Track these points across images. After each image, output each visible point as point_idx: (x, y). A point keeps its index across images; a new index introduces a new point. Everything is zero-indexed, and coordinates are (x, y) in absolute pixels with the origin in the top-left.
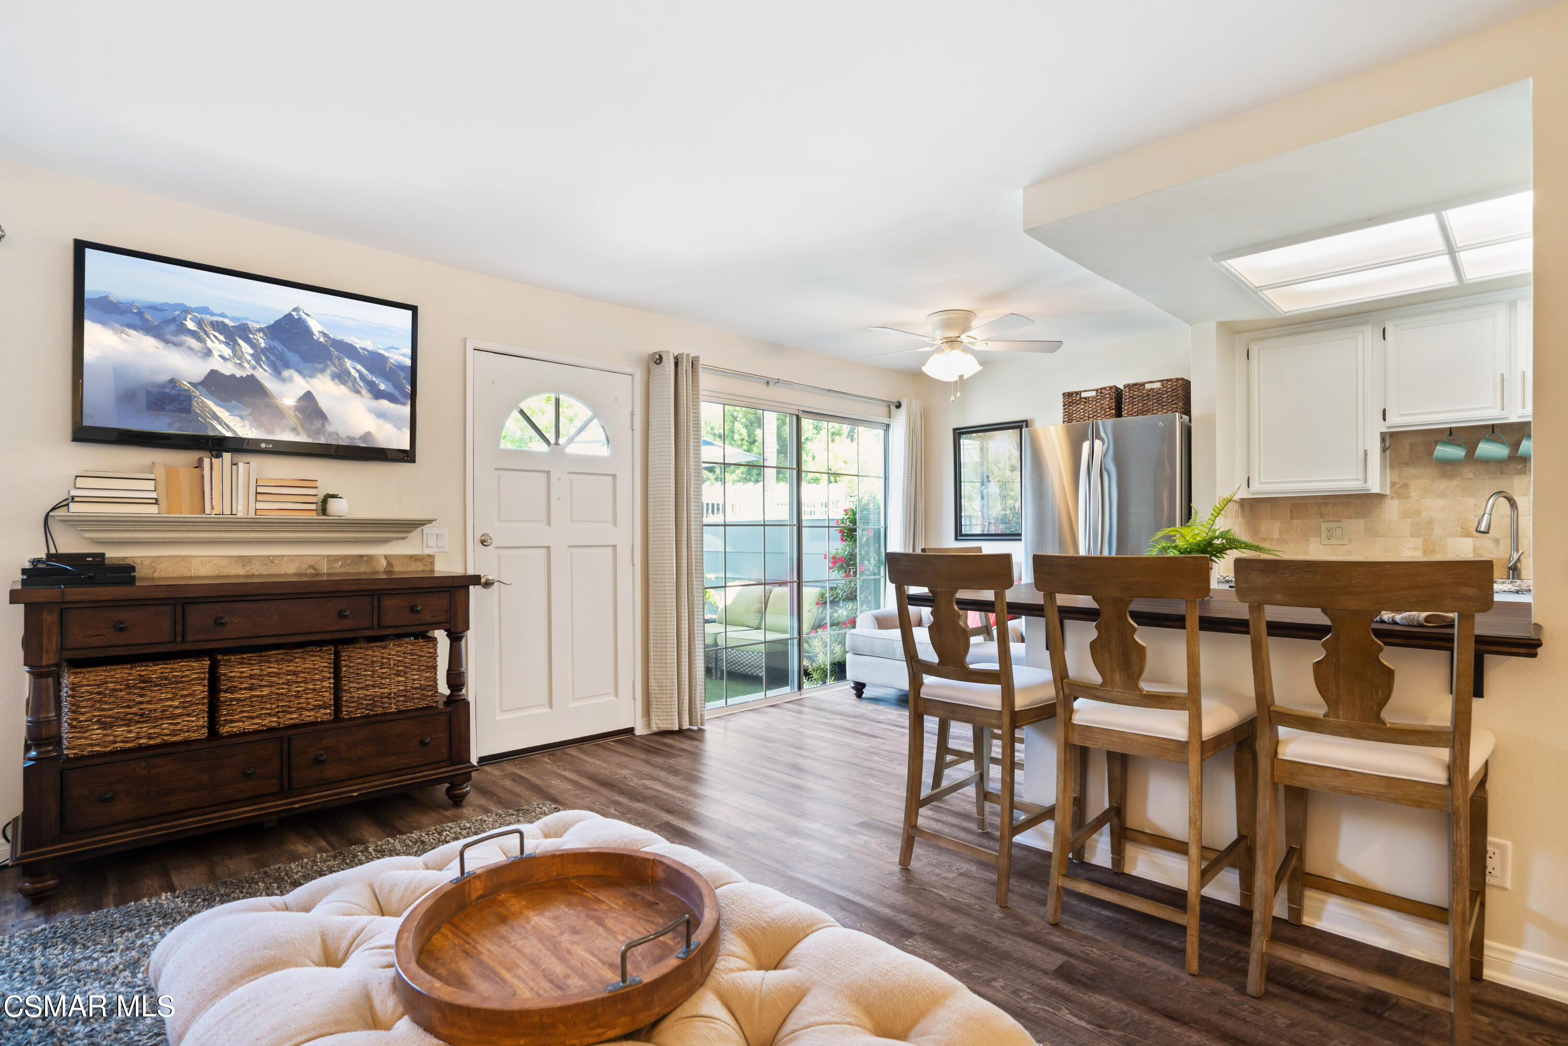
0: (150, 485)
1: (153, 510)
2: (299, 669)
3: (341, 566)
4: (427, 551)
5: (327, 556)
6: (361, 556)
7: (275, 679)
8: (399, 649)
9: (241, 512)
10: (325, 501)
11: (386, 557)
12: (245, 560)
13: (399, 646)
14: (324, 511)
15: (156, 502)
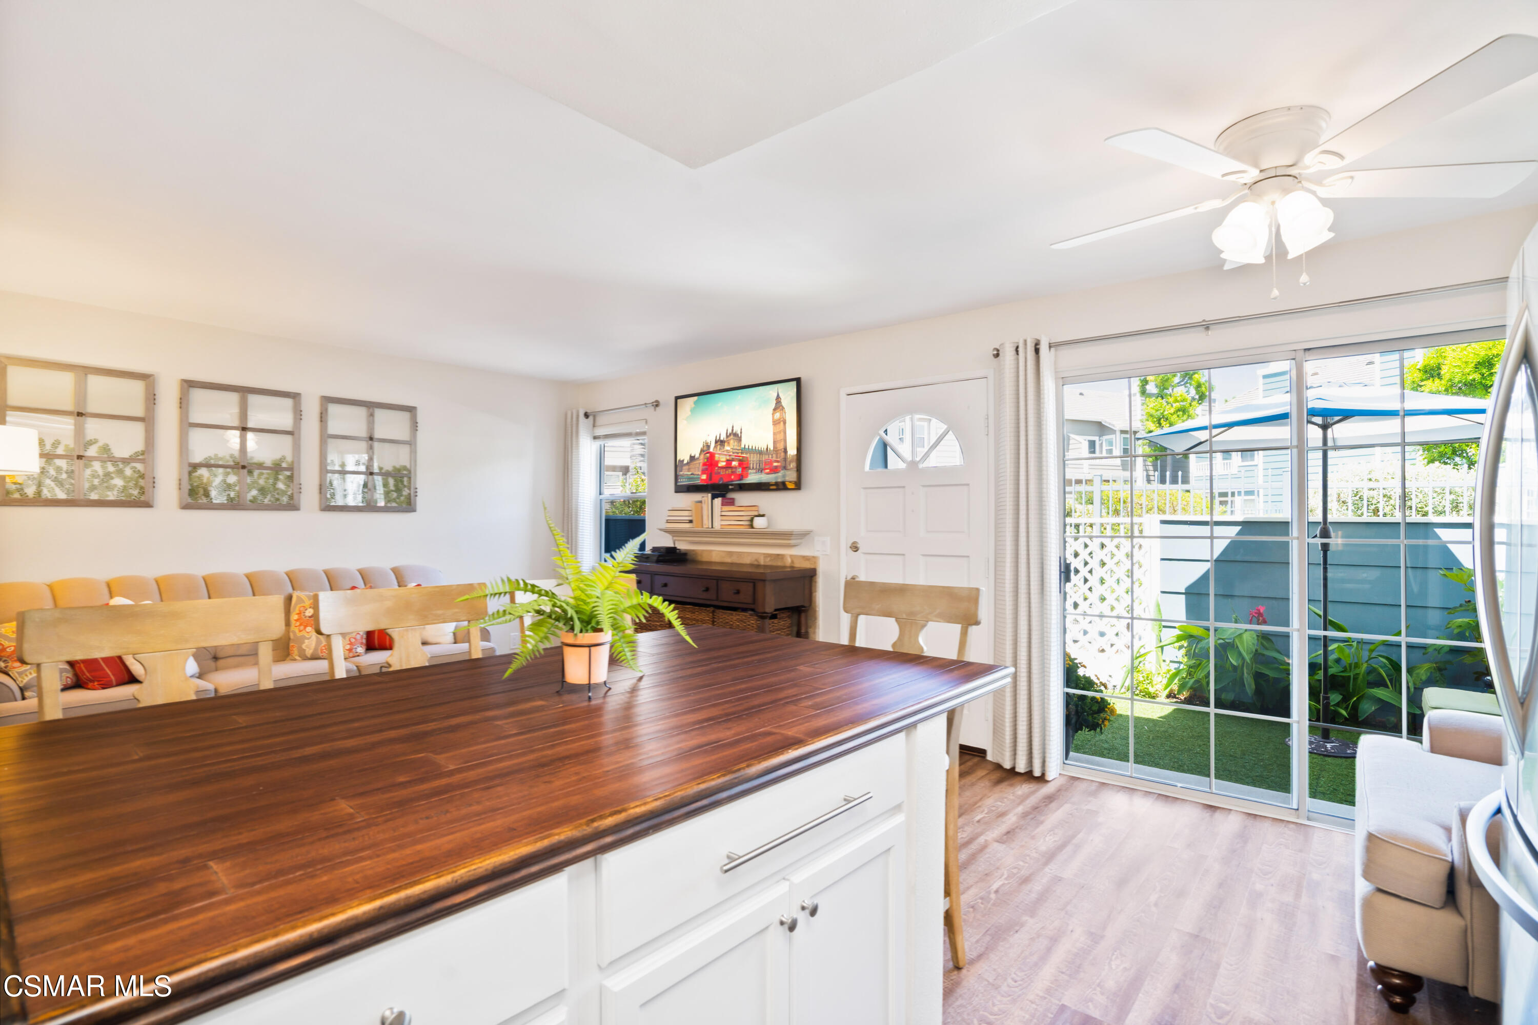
0: (686, 513)
1: (688, 526)
2: (697, 618)
3: (770, 561)
4: (816, 554)
5: (764, 554)
6: (778, 555)
7: (689, 621)
8: (738, 617)
9: (717, 526)
10: (752, 520)
11: (791, 556)
12: (730, 554)
13: (739, 615)
14: (752, 526)
15: (691, 521)
